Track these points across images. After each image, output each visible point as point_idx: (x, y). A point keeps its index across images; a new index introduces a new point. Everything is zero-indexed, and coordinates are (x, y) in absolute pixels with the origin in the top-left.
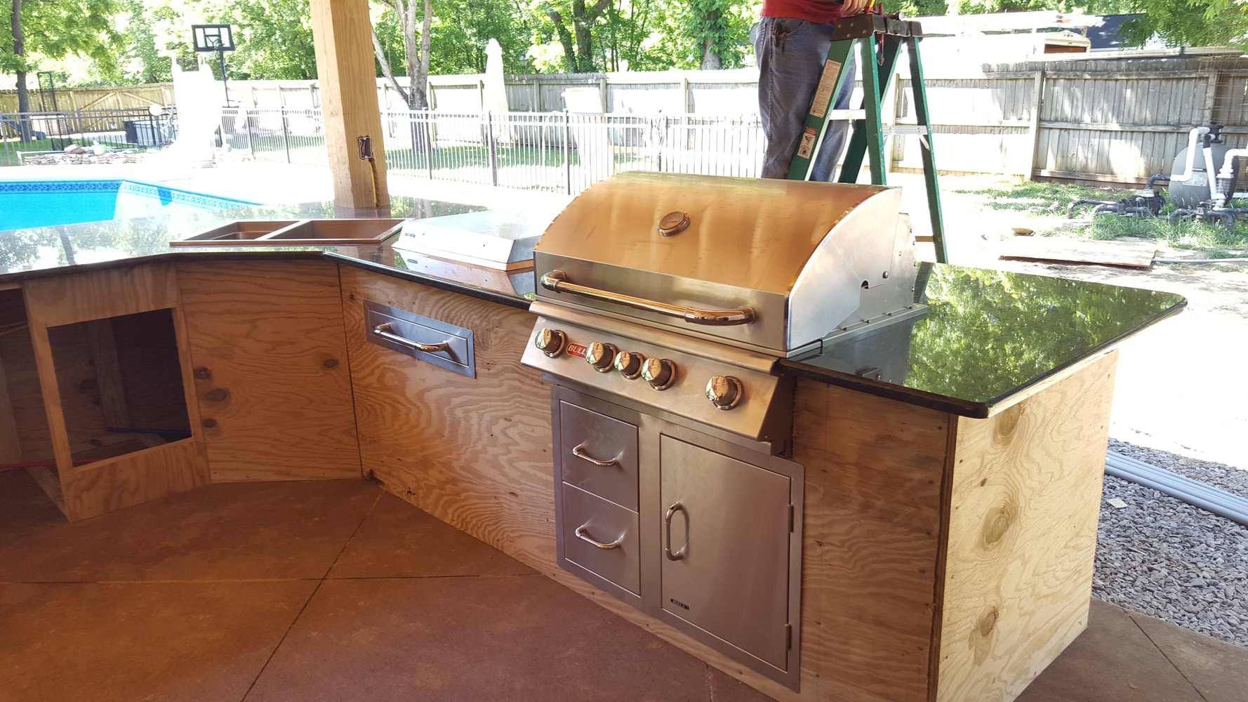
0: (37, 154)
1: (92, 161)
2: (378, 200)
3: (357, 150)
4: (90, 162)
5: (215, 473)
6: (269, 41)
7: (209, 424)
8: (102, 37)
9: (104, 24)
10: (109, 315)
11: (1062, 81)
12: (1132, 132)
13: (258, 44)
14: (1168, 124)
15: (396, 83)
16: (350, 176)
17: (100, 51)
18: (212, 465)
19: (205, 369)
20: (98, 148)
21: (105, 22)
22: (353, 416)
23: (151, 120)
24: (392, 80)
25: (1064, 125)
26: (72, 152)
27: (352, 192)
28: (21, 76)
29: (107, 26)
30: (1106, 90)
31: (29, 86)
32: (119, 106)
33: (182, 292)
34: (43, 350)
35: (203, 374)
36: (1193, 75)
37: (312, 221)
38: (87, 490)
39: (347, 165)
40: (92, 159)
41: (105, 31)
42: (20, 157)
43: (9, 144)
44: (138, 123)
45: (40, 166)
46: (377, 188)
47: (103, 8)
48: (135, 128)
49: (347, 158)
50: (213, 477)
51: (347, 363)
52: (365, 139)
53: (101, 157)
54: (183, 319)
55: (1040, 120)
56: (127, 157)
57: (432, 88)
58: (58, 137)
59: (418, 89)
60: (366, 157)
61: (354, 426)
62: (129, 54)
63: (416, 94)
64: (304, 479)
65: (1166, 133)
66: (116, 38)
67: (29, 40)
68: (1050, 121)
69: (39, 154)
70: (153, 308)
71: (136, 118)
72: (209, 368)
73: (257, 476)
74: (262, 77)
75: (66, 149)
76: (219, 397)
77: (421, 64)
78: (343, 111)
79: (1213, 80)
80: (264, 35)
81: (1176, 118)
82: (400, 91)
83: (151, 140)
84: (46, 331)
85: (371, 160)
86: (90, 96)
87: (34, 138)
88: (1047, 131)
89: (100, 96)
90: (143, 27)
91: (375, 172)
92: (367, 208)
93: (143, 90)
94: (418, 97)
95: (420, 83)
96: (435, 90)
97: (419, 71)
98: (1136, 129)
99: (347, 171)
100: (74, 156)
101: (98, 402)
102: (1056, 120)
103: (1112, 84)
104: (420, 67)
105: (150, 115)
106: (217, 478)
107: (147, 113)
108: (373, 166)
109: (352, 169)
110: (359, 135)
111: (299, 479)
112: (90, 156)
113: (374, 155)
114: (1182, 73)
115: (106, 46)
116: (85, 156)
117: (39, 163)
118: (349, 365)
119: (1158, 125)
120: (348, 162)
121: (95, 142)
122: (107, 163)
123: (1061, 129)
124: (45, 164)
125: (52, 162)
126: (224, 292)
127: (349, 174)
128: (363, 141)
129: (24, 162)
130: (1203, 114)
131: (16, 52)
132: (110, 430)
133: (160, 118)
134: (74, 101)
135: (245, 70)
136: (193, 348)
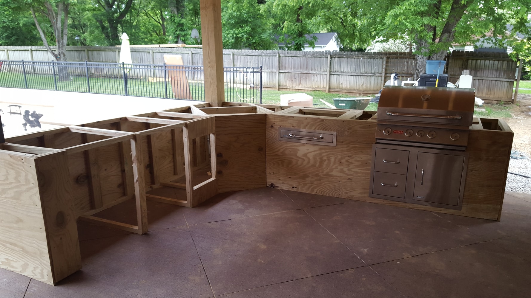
11: (337, 58)
12: (360, 76)
14: (372, 73)
19: (220, 153)
25: (338, 73)
30: (351, 61)
36: (379, 57)
55: (330, 72)
65: (370, 76)
68: (333, 72)
79: (385, 59)
81: (374, 71)
88: (332, 75)
98: (362, 75)
102: (335, 72)
103: (353, 59)
114: (375, 56)
119: (368, 73)
123: (337, 75)
126: (229, 127)
130: (382, 70)
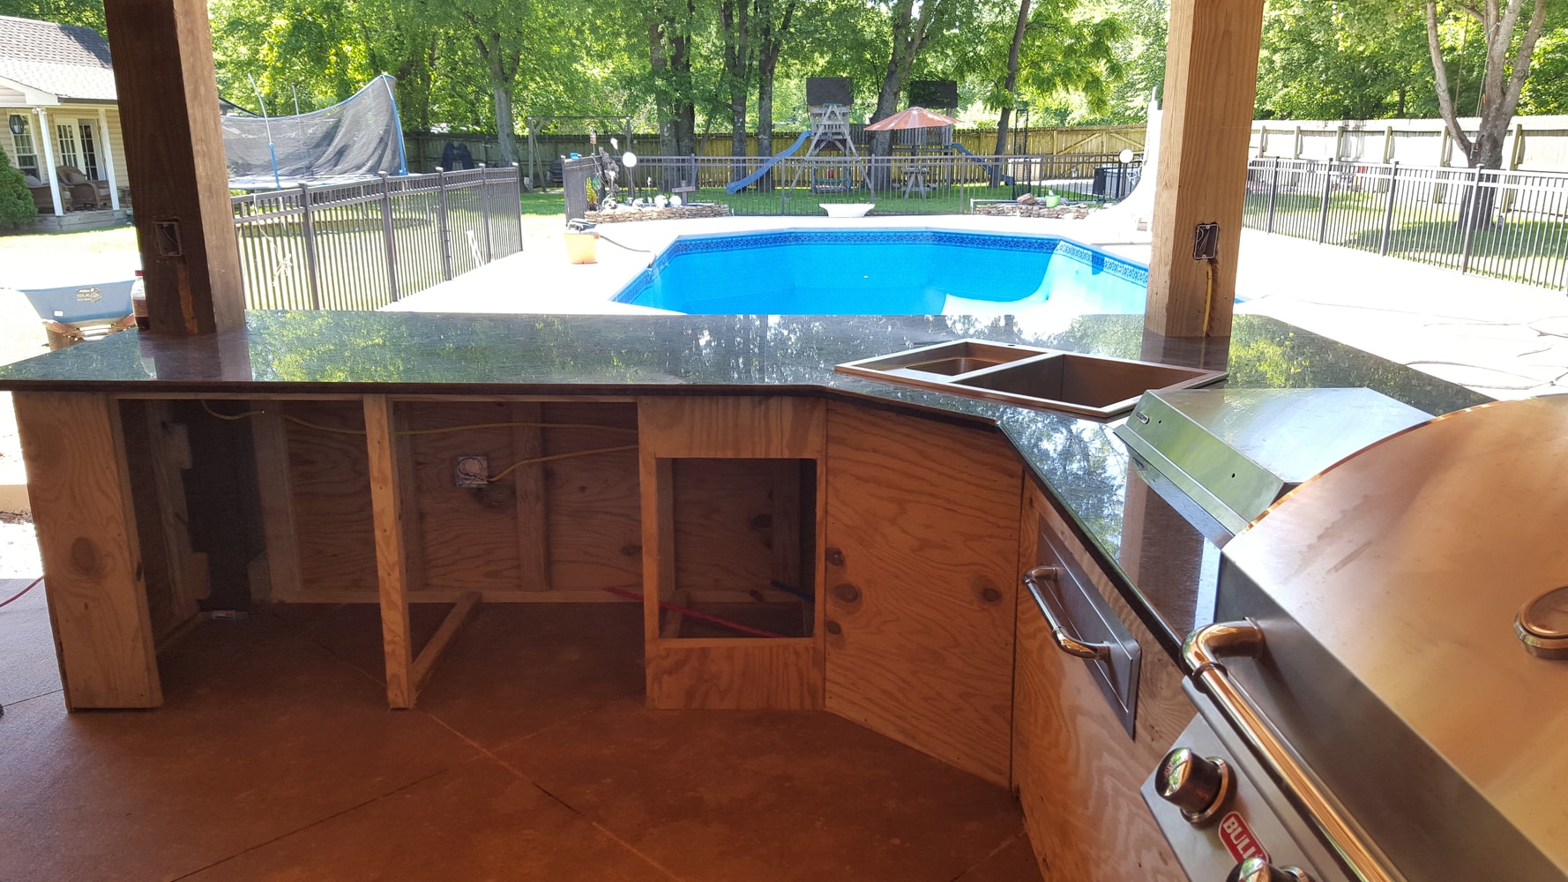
0: (989, 202)
1: (1042, 214)
2: (1210, 326)
3: (1191, 243)
4: (1039, 216)
5: (831, 698)
6: (1307, 68)
7: (833, 628)
8: (1100, 68)
9: (1107, 52)
10: (730, 455)
13: (1291, 71)
15: (1457, 126)
16: (1168, 286)
17: (1093, 84)
18: (829, 686)
19: (839, 553)
20: (1051, 200)
21: (1107, 50)
22: (1010, 688)
23: (1120, 168)
24: (1451, 121)
26: (1024, 202)
27: (1167, 309)
28: (1006, 114)
29: (1109, 55)
31: (1011, 124)
32: (1102, 150)
33: (828, 439)
34: (649, 484)
35: (835, 557)
37: (1064, 355)
38: (670, 673)
39: (1169, 267)
40: (1044, 211)
41: (1105, 60)
42: (972, 204)
43: (966, 189)
44: (1110, 170)
45: (989, 217)
46: (1212, 308)
47: (1108, 34)
48: (1105, 177)
49: (1171, 257)
50: (828, 702)
51: (1014, 602)
52: (1208, 227)
53: (1052, 210)
54: (824, 478)
56: (1080, 212)
57: (1521, 135)
58: (1021, 183)
59: (1491, 135)
60: (1204, 256)
61: (1009, 704)
62: (1137, 86)
63: (1485, 142)
64: (932, 754)
66: (1115, 69)
67: (1024, 73)
69: (992, 203)
70: (786, 455)
71: (1109, 165)
72: (844, 551)
73: (878, 724)
74: (1290, 115)
75: (1019, 199)
76: (849, 595)
77: (1505, 99)
78: (1180, 182)
80: (1301, 62)
82: (1460, 138)
83: (1114, 192)
84: (654, 461)
85: (1212, 262)
86: (1074, 137)
87: (1002, 183)
89: (1085, 136)
90: (1161, 54)
91: (1215, 280)
92: (1187, 338)
93: (1133, 130)
94: (1487, 147)
95: (1496, 127)
96: (1527, 138)
97: (1498, 110)
99: (1167, 278)
100: (1024, 207)
101: (769, 545)
104: (1501, 105)
105: (1120, 162)
106: (832, 705)
107: (1116, 159)
108: (1214, 272)
109: (1174, 275)
110: (1199, 220)
111: (925, 750)
112: (1040, 209)
113: (1220, 254)
115: (1102, 79)
116: (1036, 208)
117: (989, 213)
118: (1016, 606)
120: (1170, 263)
121: (1051, 193)
122: (1057, 218)
124: (994, 215)
125: (1001, 213)
126: (875, 451)
127: (1168, 282)
128: (1206, 231)
129: (974, 210)
131: (1007, 87)
132: (776, 585)
133: (1130, 165)
134: (1055, 143)
135: (1268, 107)
136: (830, 520)
